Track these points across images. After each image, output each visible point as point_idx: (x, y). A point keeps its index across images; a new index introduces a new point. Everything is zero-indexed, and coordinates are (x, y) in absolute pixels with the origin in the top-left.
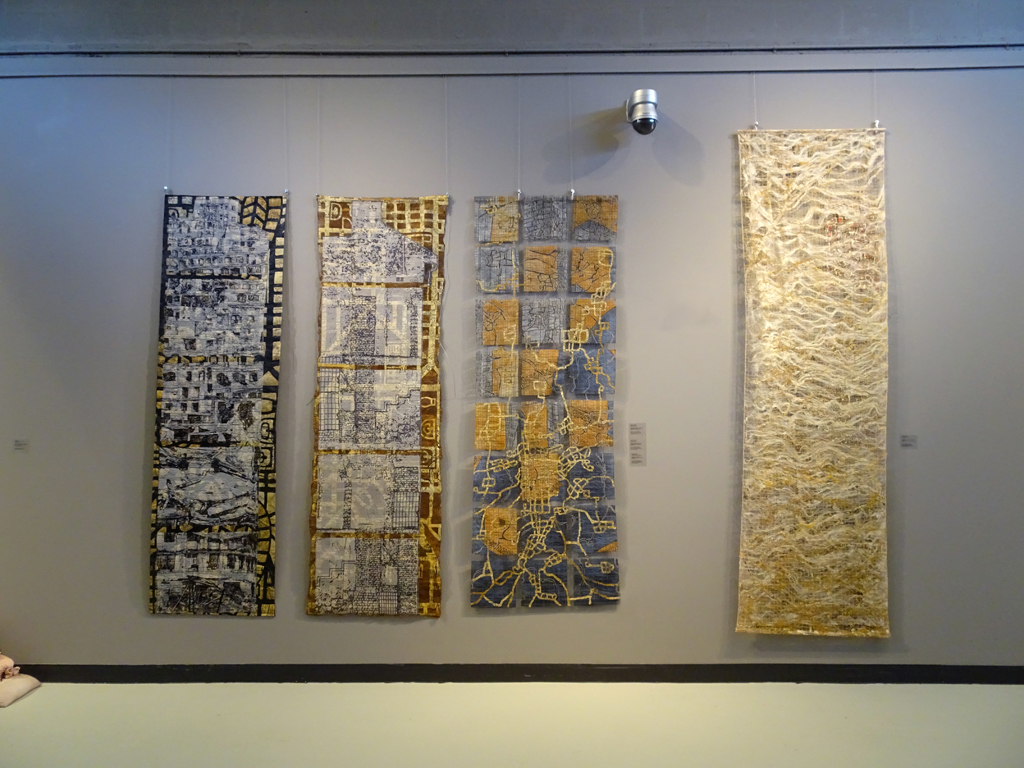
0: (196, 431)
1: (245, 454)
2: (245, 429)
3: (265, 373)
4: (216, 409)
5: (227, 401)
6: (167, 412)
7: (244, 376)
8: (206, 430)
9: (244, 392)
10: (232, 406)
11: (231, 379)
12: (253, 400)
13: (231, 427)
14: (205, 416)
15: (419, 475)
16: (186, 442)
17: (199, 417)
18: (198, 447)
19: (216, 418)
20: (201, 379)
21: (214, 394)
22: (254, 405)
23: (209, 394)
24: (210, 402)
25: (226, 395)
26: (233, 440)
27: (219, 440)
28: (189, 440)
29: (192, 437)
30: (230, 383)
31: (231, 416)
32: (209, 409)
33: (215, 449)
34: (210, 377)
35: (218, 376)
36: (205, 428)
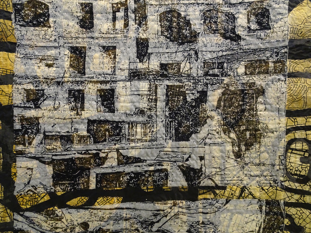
0: (112, 162)
1: (238, 218)
2: (238, 155)
3: (290, 10)
4: (161, 104)
5: (189, 84)
6: (32, 113)
7: (232, 18)
8: (137, 160)
9: (233, 58)
10: (203, 97)
11: (197, 24)
12: (259, 81)
13: (200, 151)
14: (132, 124)
16: (86, 192)
17: (117, 126)
18: (115, 202)
19: (160, 128)
20: (120, 24)
21: (154, 64)
22: (262, 92)
23: (140, 66)
24: (144, 86)
25: (185, 67)
26: (206, 182)
27: (171, 184)
28: (93, 186)
29: (101, 178)
30: (195, 36)
31: (199, 122)
32: (144, 104)
33: (159, 206)
34: (142, 20)
35: (163, 17)
36: (133, 153)
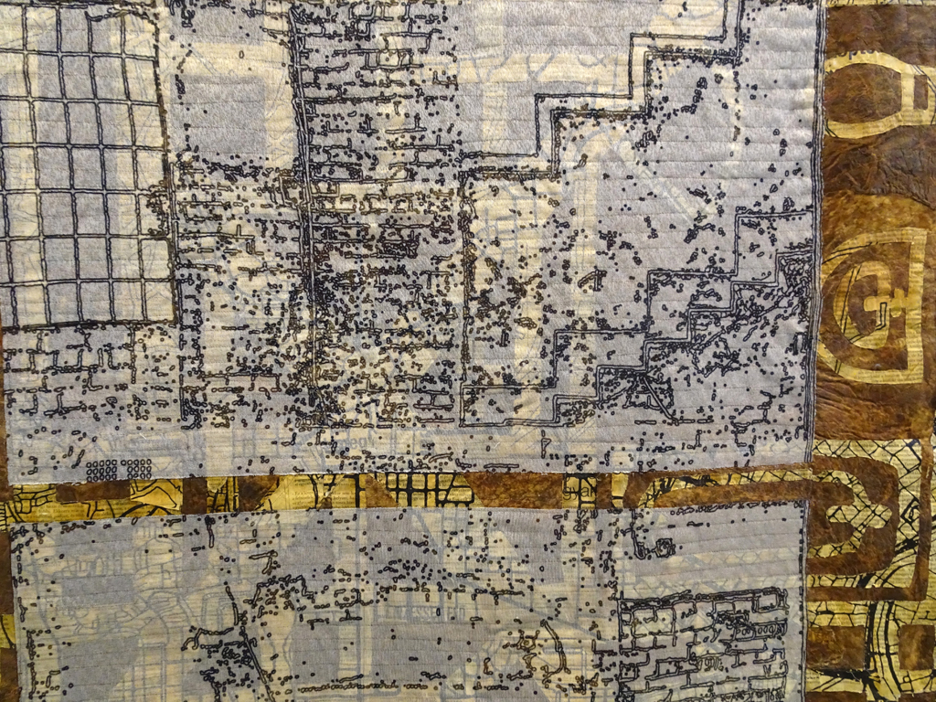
15: (794, 644)
